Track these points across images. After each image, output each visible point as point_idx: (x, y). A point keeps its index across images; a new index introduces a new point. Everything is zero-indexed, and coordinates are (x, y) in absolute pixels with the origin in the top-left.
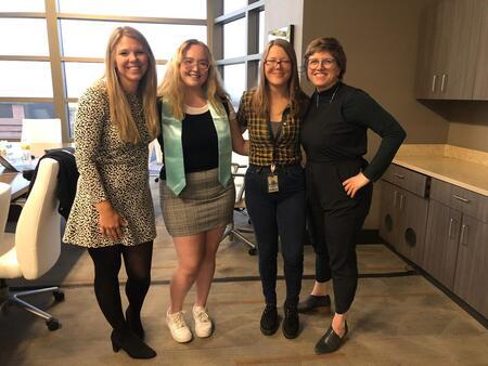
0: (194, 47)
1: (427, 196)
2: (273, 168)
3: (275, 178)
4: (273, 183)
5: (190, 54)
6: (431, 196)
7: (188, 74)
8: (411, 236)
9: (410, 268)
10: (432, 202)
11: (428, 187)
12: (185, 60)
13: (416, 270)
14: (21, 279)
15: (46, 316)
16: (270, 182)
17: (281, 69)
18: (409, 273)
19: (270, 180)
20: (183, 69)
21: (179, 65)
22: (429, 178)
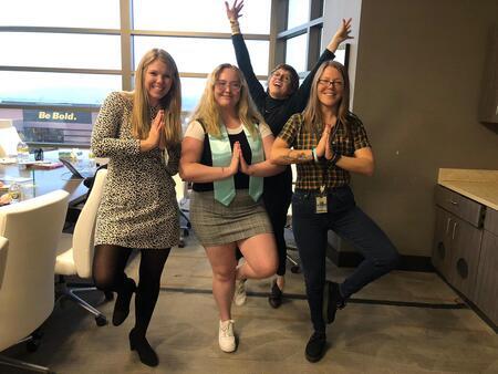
0: (226, 70)
1: (481, 226)
2: (322, 189)
3: (324, 199)
4: (322, 204)
5: (223, 77)
6: (485, 227)
7: (221, 95)
8: (463, 267)
9: (461, 301)
10: (486, 233)
11: (483, 217)
12: (218, 82)
13: (468, 304)
14: (76, 276)
15: (96, 313)
16: (318, 202)
17: (333, 89)
18: (459, 306)
19: (318, 200)
20: (217, 90)
21: (213, 88)
22: (484, 207)
